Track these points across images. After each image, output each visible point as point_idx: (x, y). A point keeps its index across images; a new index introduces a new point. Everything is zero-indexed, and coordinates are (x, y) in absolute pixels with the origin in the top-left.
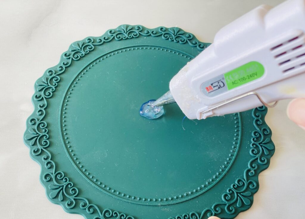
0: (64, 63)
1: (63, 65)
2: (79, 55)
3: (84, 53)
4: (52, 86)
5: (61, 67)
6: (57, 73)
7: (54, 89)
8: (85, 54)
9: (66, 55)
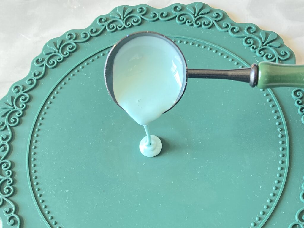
0: (35, 74)
1: (34, 77)
2: (56, 60)
3: (62, 56)
4: (18, 109)
5: (31, 80)
6: (26, 89)
7: (21, 112)
8: (64, 58)
9: (37, 61)
